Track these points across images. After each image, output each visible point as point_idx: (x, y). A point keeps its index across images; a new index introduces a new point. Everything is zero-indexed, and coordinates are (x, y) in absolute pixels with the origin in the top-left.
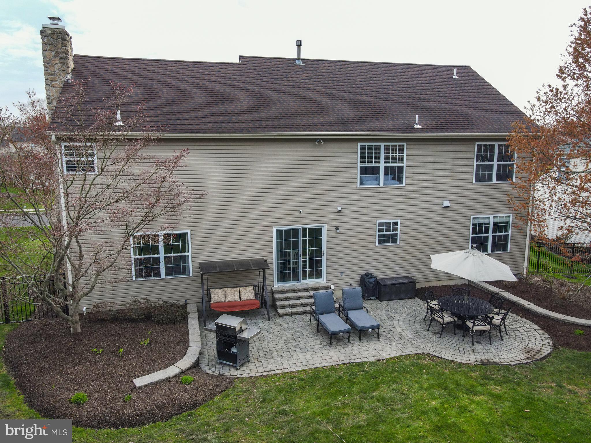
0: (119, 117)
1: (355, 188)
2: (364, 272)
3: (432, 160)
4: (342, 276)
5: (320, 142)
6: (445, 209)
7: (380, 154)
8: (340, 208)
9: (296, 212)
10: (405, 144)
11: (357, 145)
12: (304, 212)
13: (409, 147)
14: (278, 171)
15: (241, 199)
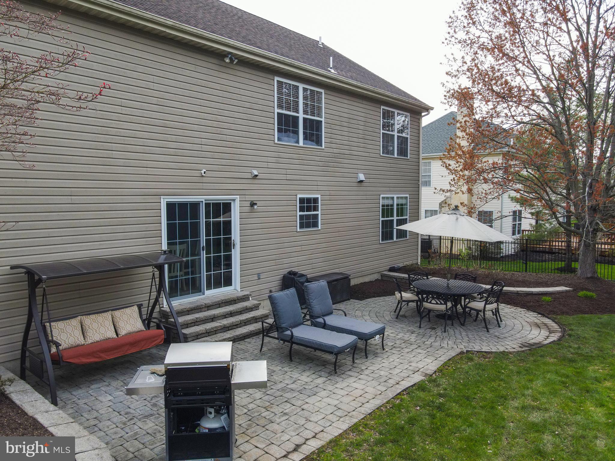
1: (272, 143)
2: (286, 271)
4: (259, 279)
5: (232, 60)
7: (299, 99)
9: (197, 173)
10: (323, 91)
11: (274, 80)
12: (209, 174)
13: (327, 96)
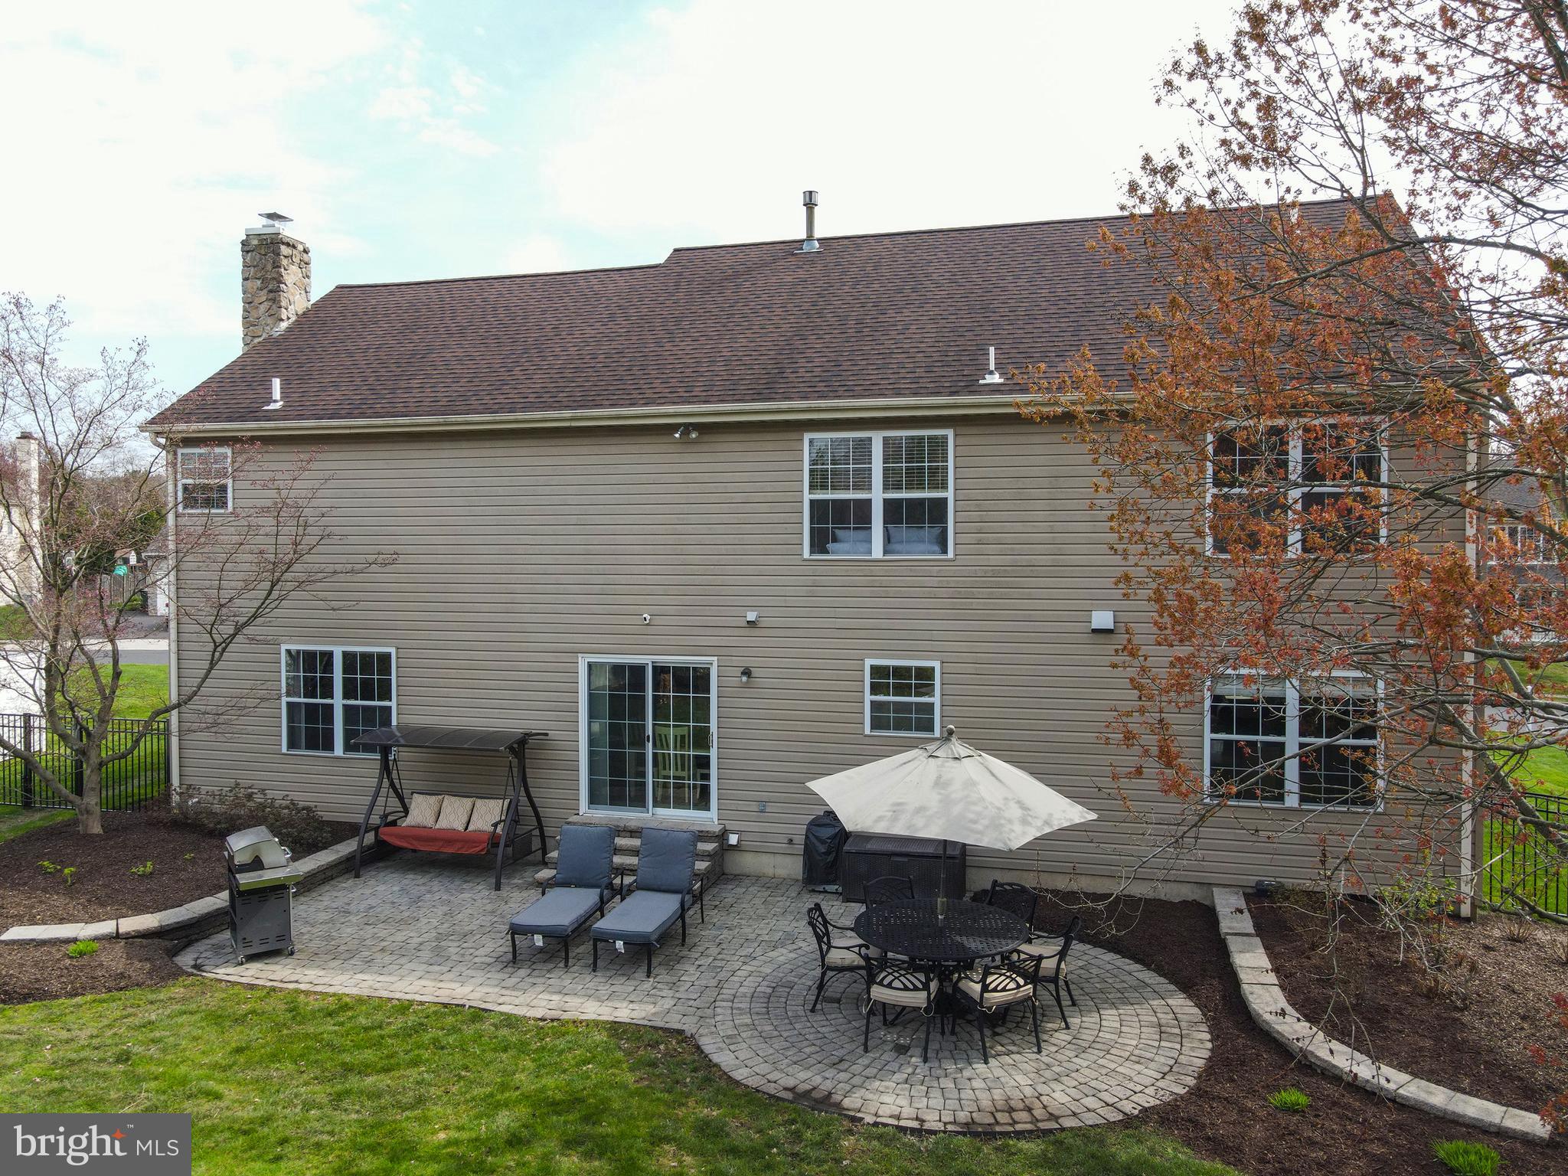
0: (277, 393)
1: (795, 560)
3: (1045, 482)
4: (764, 811)
5: (685, 433)
6: (1101, 638)
7: (870, 463)
8: (751, 616)
9: (637, 620)
10: (949, 433)
11: (801, 440)
12: (656, 620)
13: (961, 440)
14: (592, 509)
15: (504, 578)
